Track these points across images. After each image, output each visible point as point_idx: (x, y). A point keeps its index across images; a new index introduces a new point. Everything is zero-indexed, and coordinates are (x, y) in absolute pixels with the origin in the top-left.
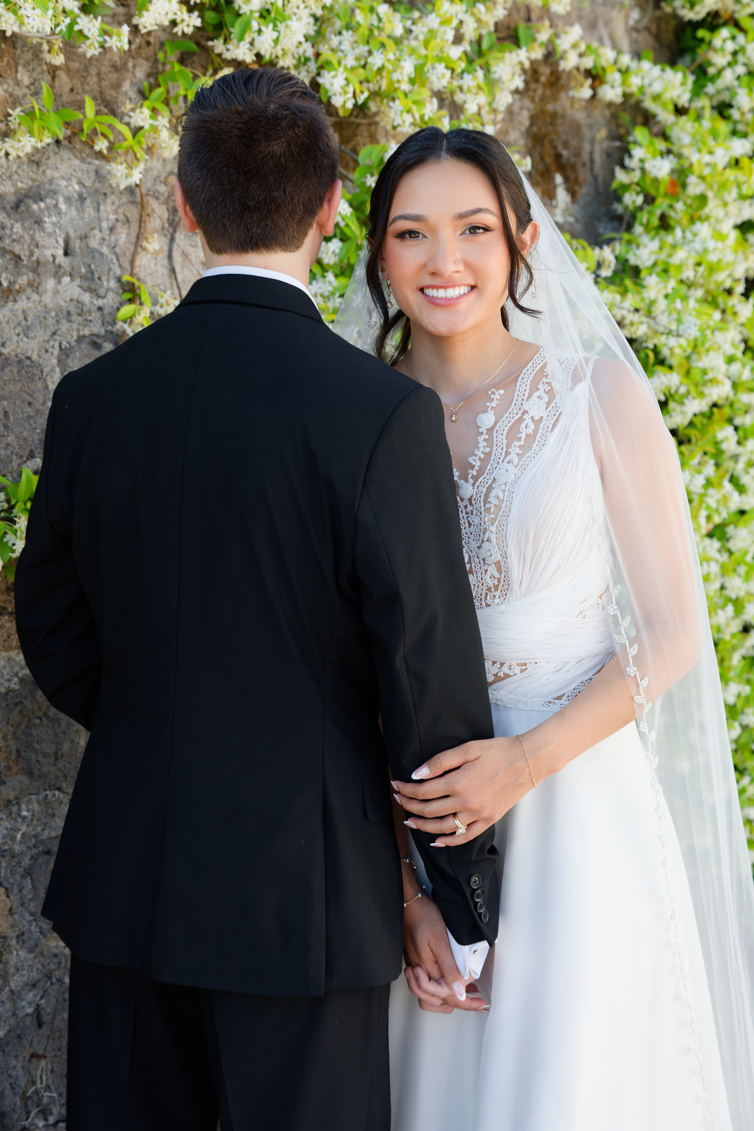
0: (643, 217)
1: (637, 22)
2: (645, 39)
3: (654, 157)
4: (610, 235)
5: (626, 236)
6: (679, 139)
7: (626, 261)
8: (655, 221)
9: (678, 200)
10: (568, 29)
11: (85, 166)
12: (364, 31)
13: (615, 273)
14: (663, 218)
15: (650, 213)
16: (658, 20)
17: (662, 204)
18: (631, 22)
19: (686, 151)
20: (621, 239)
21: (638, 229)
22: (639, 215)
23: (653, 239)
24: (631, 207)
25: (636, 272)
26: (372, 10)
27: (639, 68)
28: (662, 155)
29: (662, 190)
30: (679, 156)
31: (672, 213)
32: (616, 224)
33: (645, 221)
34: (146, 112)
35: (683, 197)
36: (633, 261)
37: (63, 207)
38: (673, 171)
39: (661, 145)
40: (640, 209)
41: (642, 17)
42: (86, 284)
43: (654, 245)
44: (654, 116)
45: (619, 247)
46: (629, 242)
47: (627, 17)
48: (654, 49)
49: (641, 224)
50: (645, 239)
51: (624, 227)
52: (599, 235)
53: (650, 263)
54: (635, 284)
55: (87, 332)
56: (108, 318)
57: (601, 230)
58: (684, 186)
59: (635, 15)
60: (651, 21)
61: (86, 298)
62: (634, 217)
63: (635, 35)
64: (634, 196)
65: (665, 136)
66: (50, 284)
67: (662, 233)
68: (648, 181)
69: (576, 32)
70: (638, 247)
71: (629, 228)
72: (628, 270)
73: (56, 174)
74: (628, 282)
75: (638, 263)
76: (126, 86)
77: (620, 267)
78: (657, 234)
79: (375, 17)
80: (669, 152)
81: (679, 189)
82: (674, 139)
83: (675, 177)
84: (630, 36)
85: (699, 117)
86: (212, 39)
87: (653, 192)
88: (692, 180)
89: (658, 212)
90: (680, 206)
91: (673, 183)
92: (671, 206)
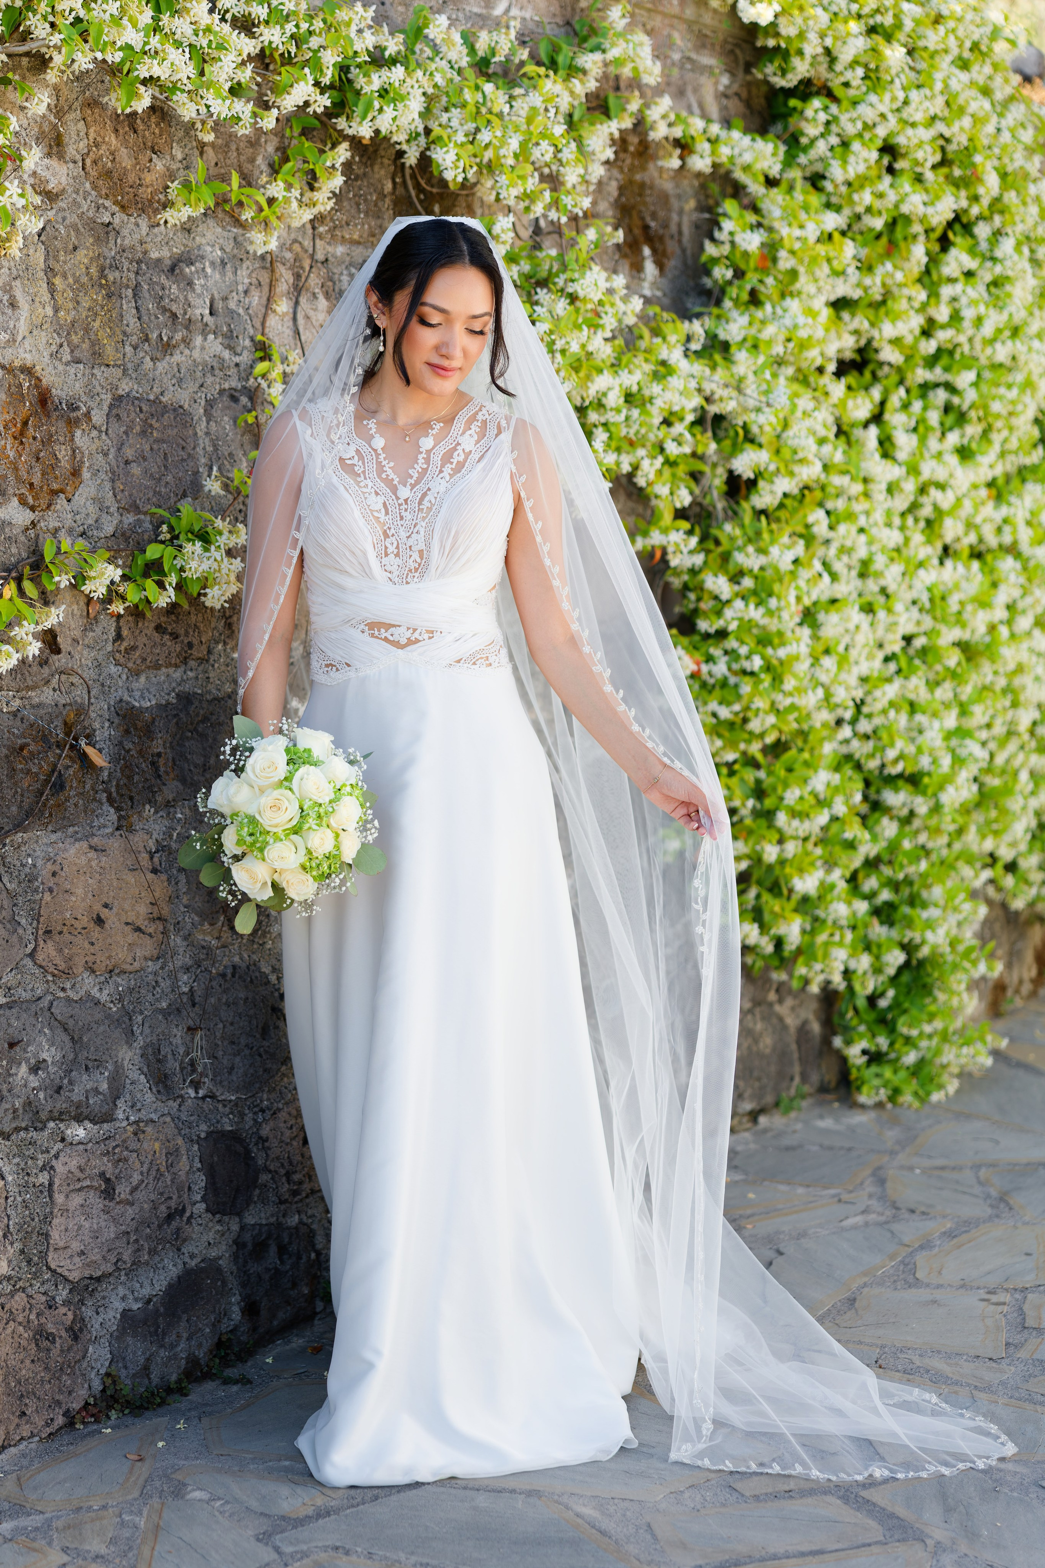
0: (733, 291)
1: (727, 87)
2: (734, 105)
3: (744, 231)
4: (698, 309)
5: (715, 311)
6: (769, 212)
7: (715, 336)
8: (745, 296)
9: (768, 275)
10: (657, 100)
11: (226, 234)
12: (471, 108)
13: (705, 347)
14: (753, 293)
15: (740, 288)
16: (749, 85)
17: (751, 279)
18: (721, 88)
19: (777, 225)
20: (710, 314)
21: (728, 304)
22: (728, 289)
23: (742, 314)
24: (721, 282)
25: (725, 347)
26: (477, 88)
27: (730, 137)
28: (752, 228)
29: (752, 264)
30: (770, 230)
31: (762, 288)
32: (704, 299)
33: (734, 296)
34: (281, 185)
35: (773, 272)
36: (722, 336)
37: (209, 270)
38: (763, 245)
39: (752, 218)
40: (730, 283)
41: (732, 83)
42: (226, 342)
43: (744, 320)
44: (744, 187)
45: (708, 322)
46: (719, 317)
47: (716, 83)
48: (744, 117)
49: (731, 299)
50: (735, 314)
51: (713, 301)
52: (687, 310)
53: (739, 338)
54: (725, 359)
55: (227, 386)
56: (243, 375)
57: (689, 305)
58: (775, 260)
59: (725, 80)
60: (742, 86)
61: (226, 354)
62: (723, 292)
63: (725, 101)
64: (724, 271)
65: (755, 208)
66: (198, 340)
67: (752, 308)
68: (738, 255)
69: (665, 103)
70: (727, 322)
71: (718, 303)
72: (717, 345)
73: (204, 241)
74: (717, 357)
75: (728, 338)
76: (259, 160)
77: (709, 343)
78: (747, 309)
79: (480, 95)
80: (759, 225)
81: (769, 264)
82: (765, 212)
83: (766, 251)
84: (719, 103)
85: (791, 188)
86: (337, 117)
87: (743, 266)
88: (782, 254)
89: (748, 287)
90: (770, 281)
91: (763, 257)
92: (761, 281)
